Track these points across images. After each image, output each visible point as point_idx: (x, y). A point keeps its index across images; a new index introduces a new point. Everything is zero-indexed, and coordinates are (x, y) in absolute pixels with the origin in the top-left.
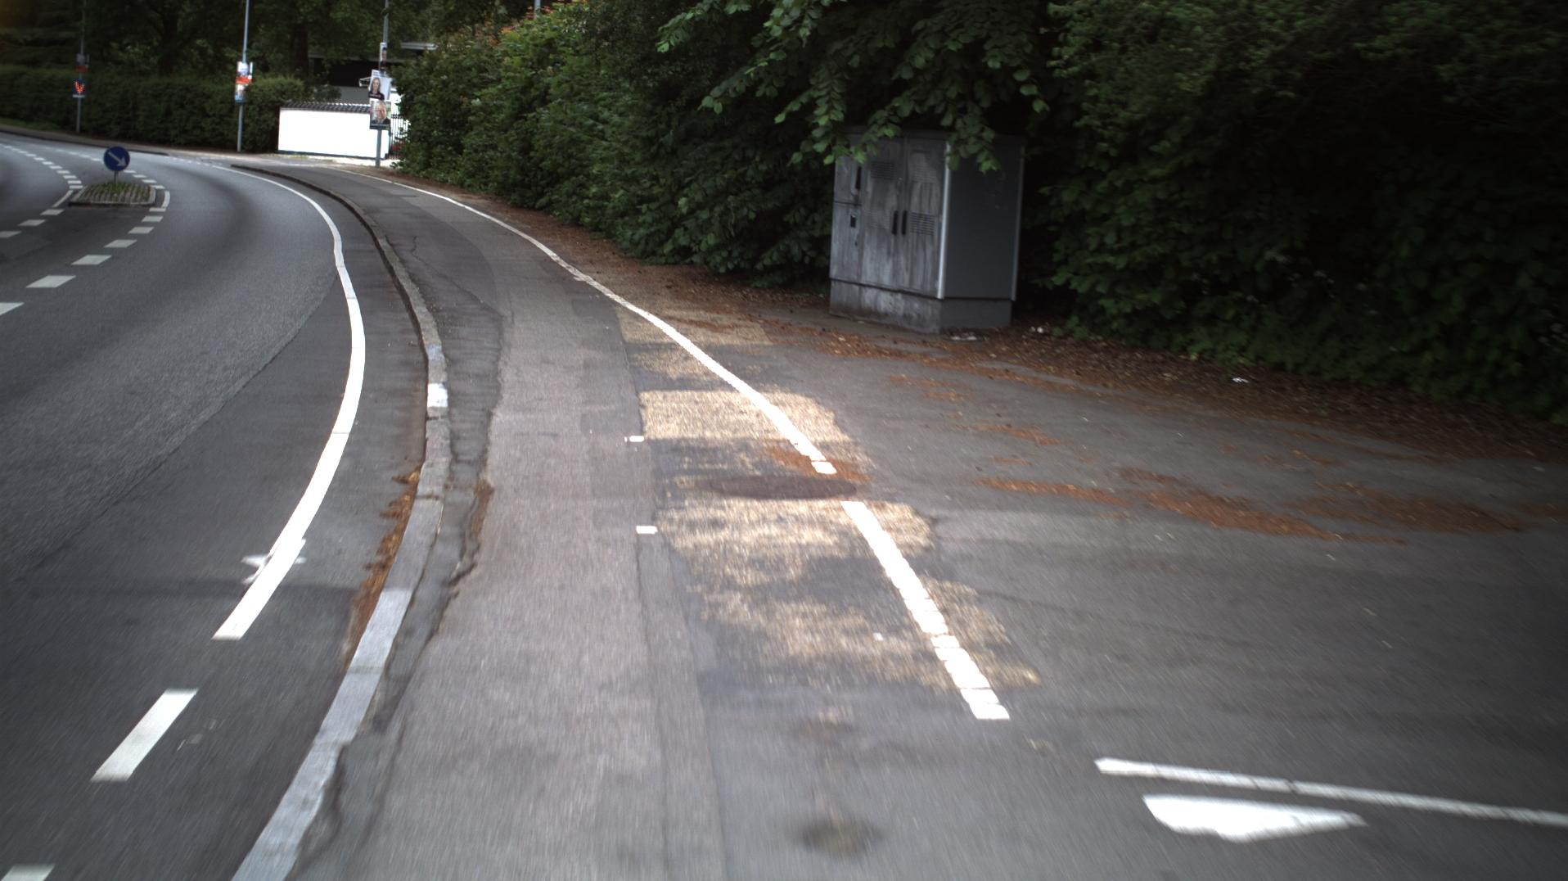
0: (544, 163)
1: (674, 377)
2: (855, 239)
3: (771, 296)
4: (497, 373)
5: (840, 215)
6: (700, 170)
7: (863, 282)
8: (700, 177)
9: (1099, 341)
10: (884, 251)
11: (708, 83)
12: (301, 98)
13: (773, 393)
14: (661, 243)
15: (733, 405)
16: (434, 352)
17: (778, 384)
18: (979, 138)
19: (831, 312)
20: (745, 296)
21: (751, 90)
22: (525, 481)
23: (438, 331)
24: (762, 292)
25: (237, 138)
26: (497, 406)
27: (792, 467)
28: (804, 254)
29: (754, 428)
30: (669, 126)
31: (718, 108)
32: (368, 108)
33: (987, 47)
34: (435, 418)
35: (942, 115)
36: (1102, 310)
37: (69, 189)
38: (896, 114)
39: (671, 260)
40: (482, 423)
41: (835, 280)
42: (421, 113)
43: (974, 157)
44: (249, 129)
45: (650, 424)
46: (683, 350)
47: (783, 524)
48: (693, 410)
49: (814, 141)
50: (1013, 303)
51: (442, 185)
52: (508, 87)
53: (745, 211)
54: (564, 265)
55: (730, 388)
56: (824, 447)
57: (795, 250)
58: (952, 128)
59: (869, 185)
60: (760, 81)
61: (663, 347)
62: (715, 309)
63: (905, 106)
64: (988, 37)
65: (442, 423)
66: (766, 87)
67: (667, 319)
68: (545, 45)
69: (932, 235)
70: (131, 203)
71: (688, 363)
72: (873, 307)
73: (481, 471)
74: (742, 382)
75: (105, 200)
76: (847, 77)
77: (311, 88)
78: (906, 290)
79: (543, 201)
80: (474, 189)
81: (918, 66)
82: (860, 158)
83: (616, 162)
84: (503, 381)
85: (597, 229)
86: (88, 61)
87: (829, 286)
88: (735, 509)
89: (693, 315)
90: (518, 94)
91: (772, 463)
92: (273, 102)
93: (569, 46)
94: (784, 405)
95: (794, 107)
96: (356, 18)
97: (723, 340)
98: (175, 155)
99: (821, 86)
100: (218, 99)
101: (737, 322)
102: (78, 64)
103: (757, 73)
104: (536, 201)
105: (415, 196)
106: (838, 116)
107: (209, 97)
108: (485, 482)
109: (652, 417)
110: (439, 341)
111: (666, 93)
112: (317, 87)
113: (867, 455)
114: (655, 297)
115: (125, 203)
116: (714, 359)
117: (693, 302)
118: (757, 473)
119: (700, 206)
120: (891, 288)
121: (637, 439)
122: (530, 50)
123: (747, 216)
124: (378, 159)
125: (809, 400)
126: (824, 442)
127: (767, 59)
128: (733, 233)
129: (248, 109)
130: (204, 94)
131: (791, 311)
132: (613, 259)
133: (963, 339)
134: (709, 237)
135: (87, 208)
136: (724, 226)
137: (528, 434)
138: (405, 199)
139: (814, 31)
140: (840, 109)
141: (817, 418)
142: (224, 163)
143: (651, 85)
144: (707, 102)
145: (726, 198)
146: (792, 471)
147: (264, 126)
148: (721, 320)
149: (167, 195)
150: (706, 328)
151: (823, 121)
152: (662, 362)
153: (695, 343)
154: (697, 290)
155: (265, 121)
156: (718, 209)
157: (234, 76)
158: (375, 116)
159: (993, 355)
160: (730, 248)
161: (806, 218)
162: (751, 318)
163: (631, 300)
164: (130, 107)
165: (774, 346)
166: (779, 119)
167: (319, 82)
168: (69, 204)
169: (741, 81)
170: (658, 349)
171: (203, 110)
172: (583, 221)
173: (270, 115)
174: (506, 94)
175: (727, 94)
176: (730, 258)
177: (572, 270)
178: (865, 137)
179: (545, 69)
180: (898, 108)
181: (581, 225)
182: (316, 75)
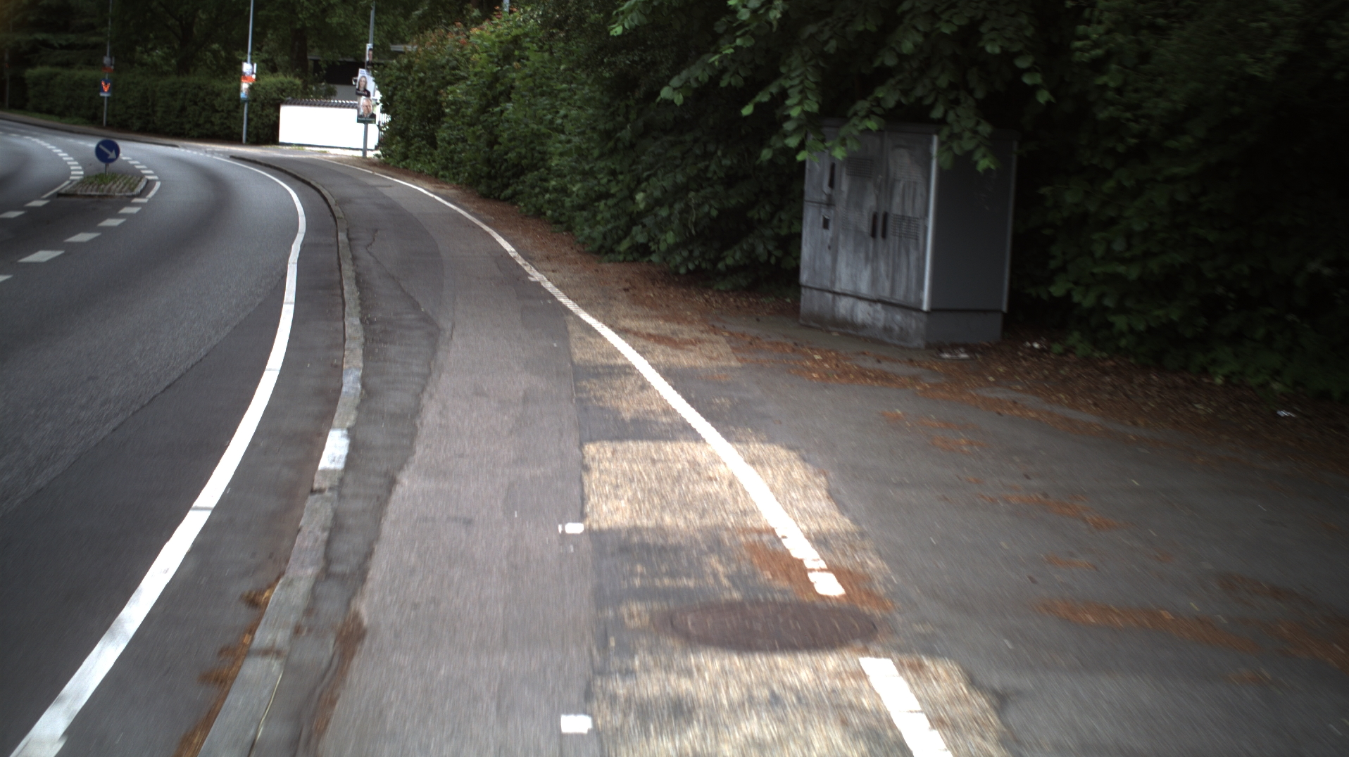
0: (510, 155)
1: (627, 416)
2: (828, 241)
3: (735, 301)
4: (417, 411)
5: (811, 216)
6: (659, 165)
7: (837, 289)
8: (659, 172)
9: (1105, 359)
10: (862, 255)
11: (667, 73)
12: (299, 96)
13: (747, 442)
14: (619, 241)
15: (699, 465)
16: (351, 382)
17: (752, 429)
18: (975, 132)
19: (802, 322)
20: (707, 301)
21: (714, 80)
22: (413, 613)
23: (363, 350)
24: (725, 295)
25: (242, 131)
26: (405, 466)
27: (782, 583)
28: (770, 254)
29: (727, 506)
30: (627, 120)
31: (679, 99)
32: (355, 104)
33: (983, 29)
34: (321, 491)
35: (931, 107)
36: (1110, 325)
37: (68, 179)
38: (879, 105)
39: (630, 258)
40: (378, 498)
41: (806, 287)
42: (401, 108)
43: (970, 154)
44: (253, 123)
45: (593, 499)
46: (639, 375)
47: (780, 712)
48: (648, 475)
49: (785, 136)
50: (1005, 315)
51: (418, 175)
52: (475, 83)
53: (706, 208)
54: (521, 261)
55: (697, 438)
56: (820, 541)
57: (760, 249)
58: (942, 121)
59: (844, 184)
60: (723, 71)
61: (616, 371)
62: (675, 318)
63: (889, 96)
64: (985, 19)
65: (327, 499)
66: (731, 76)
67: (622, 332)
68: (511, 42)
69: (917, 239)
70: (116, 194)
71: (645, 394)
72: (849, 318)
73: (354, 594)
74: (708, 425)
75: (92, 191)
76: (822, 64)
77: (310, 86)
78: (887, 300)
79: (509, 191)
80: (447, 180)
81: (905, 51)
82: (839, 154)
83: (575, 156)
84: (421, 424)
85: (557, 222)
86: (113, 62)
87: (799, 292)
88: (707, 675)
89: (649, 326)
90: (485, 89)
91: (755, 574)
92: (274, 100)
93: (533, 43)
94: (762, 464)
95: (763, 97)
96: (350, 23)
97: (685, 359)
98: (185, 147)
99: (793, 75)
100: (226, 96)
101: (698, 334)
102: (104, 66)
103: (721, 61)
104: (502, 192)
105: (390, 186)
106: (812, 106)
107: (218, 95)
108: (356, 616)
109: (597, 487)
110: (361, 365)
111: (623, 85)
112: (315, 86)
113: (881, 557)
114: (611, 302)
115: (111, 193)
116: (674, 388)
117: (651, 308)
118: (736, 595)
119: (658, 203)
120: (869, 297)
121: (574, 528)
122: (496, 47)
123: (709, 213)
124: (365, 150)
125: (793, 455)
126: (820, 532)
127: (733, 45)
128: (693, 232)
129: (252, 105)
130: (214, 92)
131: (758, 320)
132: (571, 255)
133: (954, 357)
134: (668, 235)
135: (74, 199)
136: (684, 224)
137: (433, 520)
138: (380, 189)
139: (785, 14)
140: (815, 99)
141: (805, 487)
142: (224, 154)
143: (607, 75)
144: (665, 93)
145: (687, 194)
146: (783, 592)
147: (266, 120)
148: (682, 333)
149: (158, 185)
150: (666, 345)
151: (795, 112)
152: (614, 393)
153: (653, 365)
154: (656, 293)
155: (267, 116)
156: (678, 206)
157: (240, 74)
158: (362, 111)
159: (991, 379)
160: (690, 247)
161: (772, 215)
162: (715, 330)
163: (585, 307)
164: (150, 104)
165: (743, 368)
166: (747, 111)
167: (317, 81)
168: (59, 195)
169: (704, 70)
170: (610, 374)
171: (213, 106)
172: (545, 214)
173: (272, 110)
174: (474, 90)
175: (690, 82)
176: (690, 257)
177: (528, 268)
178: (844, 131)
179: (510, 64)
180: (882, 98)
181: (542, 217)
182: (314, 75)
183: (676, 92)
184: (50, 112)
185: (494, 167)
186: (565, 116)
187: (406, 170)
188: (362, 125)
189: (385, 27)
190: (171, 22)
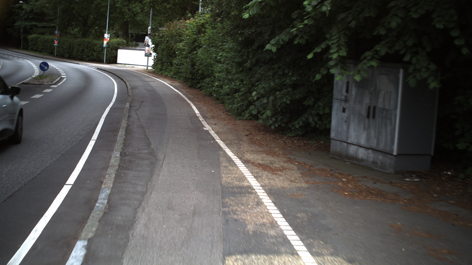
0: (199, 71)
2: (345, 118)
3: (298, 143)
5: (336, 106)
6: (263, 79)
7: (349, 142)
8: (263, 82)
10: (362, 126)
12: (125, 46)
14: (244, 111)
18: (428, 69)
19: (331, 156)
20: (284, 142)
21: (292, 40)
23: (116, 175)
25: (104, 59)
28: (316, 123)
30: (248, 58)
31: (274, 49)
32: (144, 49)
35: (404, 55)
38: (377, 54)
39: (249, 119)
41: (333, 140)
43: (426, 79)
44: (108, 56)
46: (256, 194)
49: (329, 68)
50: (432, 157)
51: (166, 77)
52: (187, 42)
53: (285, 100)
54: (201, 119)
57: (311, 120)
59: (353, 91)
60: (297, 36)
61: (244, 190)
62: (270, 153)
63: (382, 49)
66: (300, 39)
68: (201, 26)
69: (391, 120)
70: (45, 84)
72: (355, 155)
76: (347, 33)
77: (129, 43)
78: (375, 148)
79: (199, 85)
80: (177, 79)
81: (391, 27)
83: (225, 73)
85: (218, 99)
86: (59, 33)
87: (330, 142)
89: (259, 158)
90: (191, 44)
92: (116, 47)
93: (209, 26)
95: (318, 50)
96: (144, 20)
97: (278, 182)
98: (82, 64)
99: (334, 38)
100: (98, 46)
102: (56, 34)
103: (296, 31)
104: (197, 85)
106: (343, 53)
107: (96, 45)
110: (111, 186)
112: (131, 43)
114: (241, 143)
119: (263, 96)
120: (365, 146)
122: (195, 28)
123: (286, 102)
124: (147, 66)
127: (303, 24)
128: (279, 110)
129: (108, 49)
130: (94, 44)
131: (310, 154)
132: (223, 116)
133: (411, 180)
134: (267, 111)
135: (28, 86)
136: (274, 106)
138: (150, 82)
140: (345, 50)
142: (95, 67)
143: (240, 39)
144: (268, 47)
145: (275, 93)
147: (113, 55)
148: (275, 163)
150: (268, 171)
151: (334, 56)
152: (243, 208)
154: (261, 138)
155: (113, 53)
156: (271, 98)
157: (103, 38)
158: (146, 52)
160: (276, 117)
161: (315, 103)
162: (290, 161)
163: (228, 145)
164: (72, 48)
165: (308, 188)
166: (310, 56)
167: (132, 41)
168: (23, 83)
169: (286, 36)
170: (240, 193)
171: (94, 49)
172: (213, 96)
173: (115, 51)
174: (187, 44)
175: (279, 42)
176: (276, 122)
177: (204, 123)
178: (360, 66)
179: (200, 35)
180: (378, 50)
181: (212, 97)
182: (131, 39)
183: (273, 46)
184: (36, 51)
185: (194, 75)
186: (221, 56)
187: (161, 75)
188: (147, 57)
189: (157, 21)
190: (80, 19)
